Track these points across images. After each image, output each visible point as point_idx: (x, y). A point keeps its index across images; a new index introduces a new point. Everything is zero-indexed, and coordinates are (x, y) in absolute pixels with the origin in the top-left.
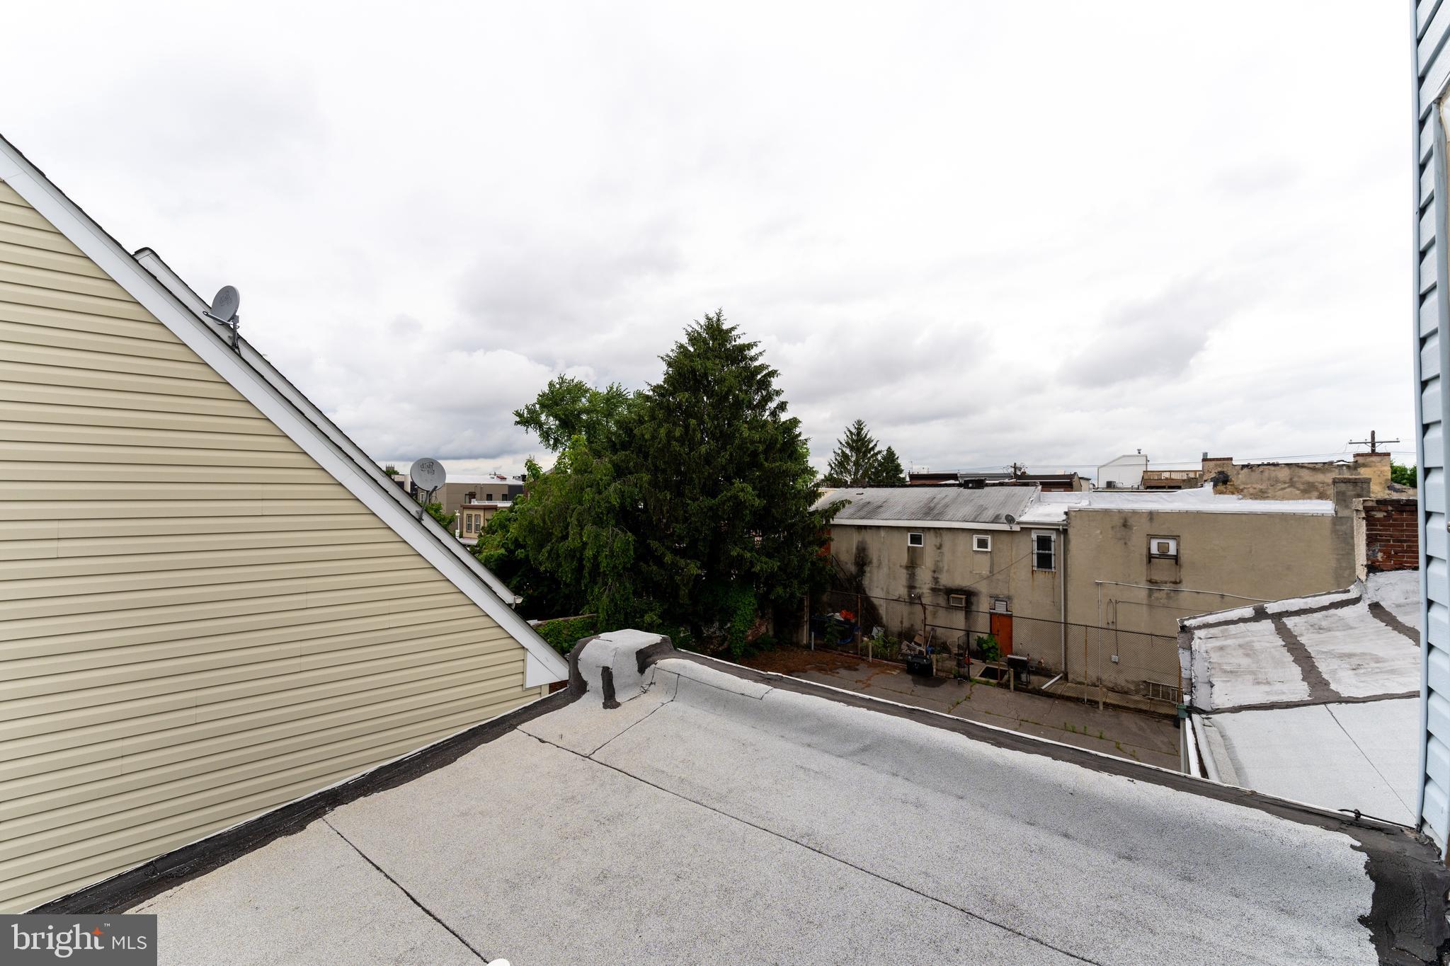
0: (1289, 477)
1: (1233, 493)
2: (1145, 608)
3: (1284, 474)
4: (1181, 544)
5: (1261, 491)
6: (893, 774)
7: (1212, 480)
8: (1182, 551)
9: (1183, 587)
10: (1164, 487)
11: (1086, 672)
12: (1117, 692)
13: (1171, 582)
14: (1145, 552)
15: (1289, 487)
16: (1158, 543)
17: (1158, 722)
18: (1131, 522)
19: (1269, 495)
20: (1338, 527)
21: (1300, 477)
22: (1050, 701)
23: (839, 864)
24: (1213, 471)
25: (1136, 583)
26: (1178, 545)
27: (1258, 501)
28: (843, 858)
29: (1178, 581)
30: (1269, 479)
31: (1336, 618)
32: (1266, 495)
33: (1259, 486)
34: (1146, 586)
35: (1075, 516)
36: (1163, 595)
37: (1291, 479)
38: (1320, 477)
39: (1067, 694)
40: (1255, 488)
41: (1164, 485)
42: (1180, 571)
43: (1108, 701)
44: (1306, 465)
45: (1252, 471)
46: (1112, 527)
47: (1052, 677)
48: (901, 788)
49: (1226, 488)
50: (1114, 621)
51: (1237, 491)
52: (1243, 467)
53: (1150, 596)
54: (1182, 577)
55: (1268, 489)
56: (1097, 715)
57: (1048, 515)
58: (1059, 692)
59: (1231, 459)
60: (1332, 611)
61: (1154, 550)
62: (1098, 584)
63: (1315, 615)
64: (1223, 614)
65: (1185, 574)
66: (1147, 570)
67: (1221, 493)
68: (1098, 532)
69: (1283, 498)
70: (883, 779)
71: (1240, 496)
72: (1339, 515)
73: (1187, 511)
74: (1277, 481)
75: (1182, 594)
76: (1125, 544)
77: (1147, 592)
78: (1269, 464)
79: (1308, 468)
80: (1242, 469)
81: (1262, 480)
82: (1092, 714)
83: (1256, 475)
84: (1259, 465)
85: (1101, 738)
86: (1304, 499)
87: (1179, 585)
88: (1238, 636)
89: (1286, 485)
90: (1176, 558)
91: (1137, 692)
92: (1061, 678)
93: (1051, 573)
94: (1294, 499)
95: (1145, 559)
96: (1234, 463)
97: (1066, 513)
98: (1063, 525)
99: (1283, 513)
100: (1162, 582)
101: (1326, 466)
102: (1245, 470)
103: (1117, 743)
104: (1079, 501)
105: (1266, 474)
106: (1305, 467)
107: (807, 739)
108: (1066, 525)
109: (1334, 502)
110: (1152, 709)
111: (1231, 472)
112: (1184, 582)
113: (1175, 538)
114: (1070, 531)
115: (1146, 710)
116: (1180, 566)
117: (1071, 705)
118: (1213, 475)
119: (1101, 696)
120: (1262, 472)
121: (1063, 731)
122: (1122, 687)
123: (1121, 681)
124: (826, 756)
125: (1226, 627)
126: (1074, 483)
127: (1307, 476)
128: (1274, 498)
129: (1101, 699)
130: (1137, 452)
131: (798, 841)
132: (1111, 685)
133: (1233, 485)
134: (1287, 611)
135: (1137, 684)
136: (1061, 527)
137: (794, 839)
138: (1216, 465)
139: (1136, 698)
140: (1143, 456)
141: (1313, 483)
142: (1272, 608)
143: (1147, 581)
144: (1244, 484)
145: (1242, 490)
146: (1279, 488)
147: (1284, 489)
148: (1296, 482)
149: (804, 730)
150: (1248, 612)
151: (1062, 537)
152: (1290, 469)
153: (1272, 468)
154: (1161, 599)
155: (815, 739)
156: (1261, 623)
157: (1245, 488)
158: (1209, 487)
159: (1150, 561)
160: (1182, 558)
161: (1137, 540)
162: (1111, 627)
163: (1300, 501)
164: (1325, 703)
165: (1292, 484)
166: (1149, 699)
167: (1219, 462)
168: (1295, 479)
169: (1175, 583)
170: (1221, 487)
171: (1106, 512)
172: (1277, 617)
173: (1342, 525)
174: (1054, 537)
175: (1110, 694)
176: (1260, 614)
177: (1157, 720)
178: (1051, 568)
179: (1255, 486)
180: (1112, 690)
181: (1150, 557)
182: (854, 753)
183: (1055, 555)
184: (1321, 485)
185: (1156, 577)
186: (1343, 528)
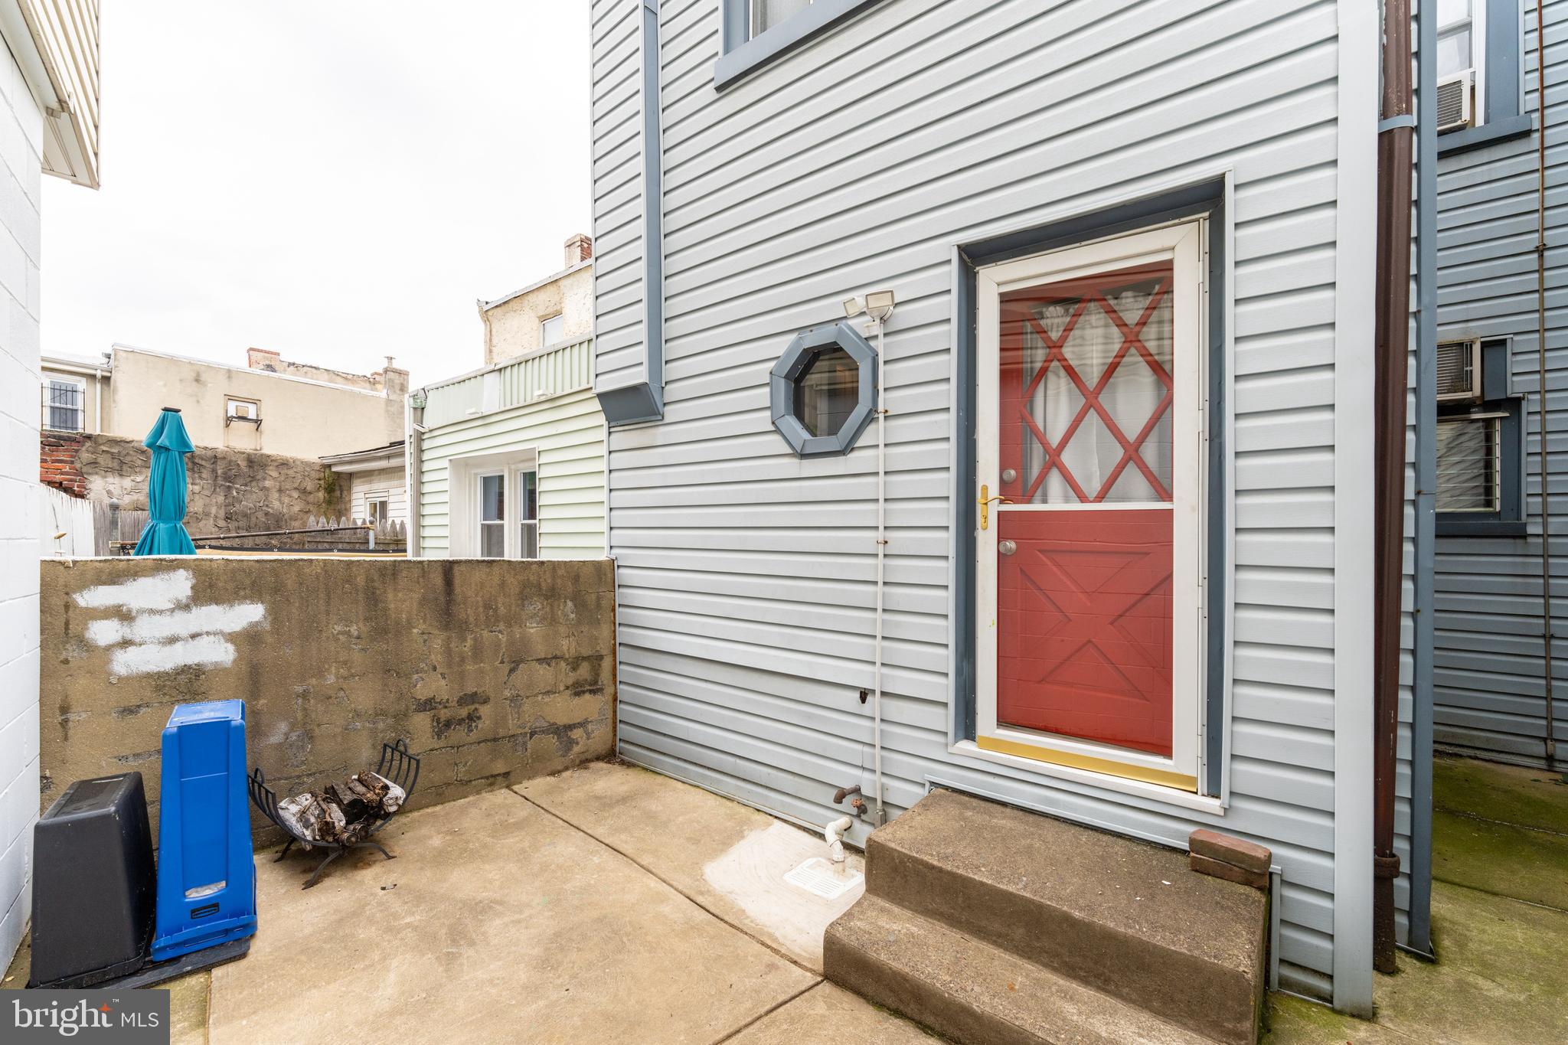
3: (323, 378)
4: (259, 407)
8: (262, 416)
14: (222, 415)
16: (237, 406)
18: (204, 377)
20: (389, 408)
24: (261, 363)
26: (259, 410)
29: (259, 449)
35: (125, 360)
42: (261, 438)
45: (298, 370)
46: (181, 380)
54: (263, 444)
59: (276, 354)
61: (233, 413)
65: (267, 441)
66: (224, 434)
68: (160, 383)
72: (390, 398)
73: (268, 376)
76: (198, 402)
80: (289, 364)
83: (300, 374)
84: (302, 366)
95: (222, 423)
96: (279, 358)
97: (108, 352)
102: (292, 368)
105: (309, 375)
108: (109, 372)
111: (280, 365)
114: (116, 377)
116: (262, 432)
118: (261, 367)
120: (306, 372)
136: (98, 373)
138: (265, 357)
151: (99, 386)
160: (263, 422)
161: (214, 399)
173: (391, 406)
174: (82, 385)
178: (76, 428)
181: (229, 420)
183: (84, 410)
186: (392, 409)
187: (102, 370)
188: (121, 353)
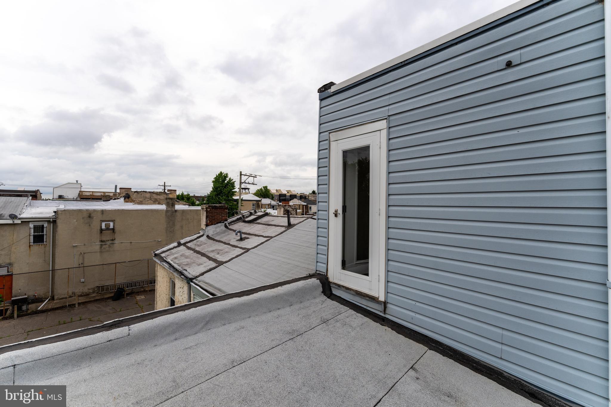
0: (149, 197)
1: (131, 202)
2: (98, 254)
3: (148, 195)
4: (115, 223)
5: (141, 201)
6: (224, 325)
7: (124, 197)
8: (116, 226)
9: (116, 242)
10: (90, 199)
11: (68, 291)
12: (84, 296)
13: (111, 240)
14: (99, 228)
15: (150, 200)
16: (105, 224)
17: (106, 301)
18: (92, 215)
19: (144, 203)
20: (167, 214)
21: (153, 197)
22: (45, 314)
23: (255, 358)
24: (124, 193)
25: (95, 243)
26: (114, 224)
27: (140, 205)
28: (252, 356)
29: (114, 239)
30: (144, 197)
31: (200, 241)
32: (142, 203)
33: (140, 200)
34: (99, 243)
35: (62, 213)
36: (107, 246)
37: (150, 197)
38: (159, 197)
39: (55, 307)
40: (139, 200)
41: (90, 198)
42: (115, 235)
43: (80, 301)
44: (155, 193)
45: (138, 194)
46: (83, 218)
47: (43, 301)
48: (231, 327)
49: (129, 200)
50: (83, 263)
51: (133, 201)
52: (135, 192)
53: (101, 248)
54: (115, 237)
55: (143, 200)
56: (75, 311)
57: (41, 213)
58: (50, 307)
59: (131, 189)
60: (198, 240)
61: (103, 227)
62: (74, 246)
63: (194, 241)
64: (168, 246)
65: (117, 236)
66: (100, 236)
67: (127, 202)
68: (75, 221)
69: (148, 204)
70: (221, 329)
71: (134, 203)
72: (167, 210)
73: (118, 210)
74: (146, 198)
75: (115, 245)
76: (90, 225)
77: (100, 246)
78: (143, 192)
79: (156, 194)
80: (135, 193)
81: (141, 197)
82: (72, 311)
83: (139, 195)
84: (140, 192)
85: (81, 320)
86: (154, 204)
87: (114, 241)
88: (177, 253)
89: (149, 199)
90: (113, 229)
91: (93, 292)
92: (49, 300)
93: (43, 245)
94: (151, 204)
95: (99, 231)
96: (132, 190)
97: (55, 212)
98: (53, 218)
99: (152, 209)
100: (107, 241)
101: (160, 193)
102: (136, 193)
103: (89, 319)
104: (58, 205)
105: (143, 195)
106: (154, 193)
107: (173, 337)
108: (56, 218)
109: (166, 205)
110: (102, 297)
111: (131, 194)
112: (116, 239)
113: (113, 221)
114: (59, 222)
115: (99, 299)
116: (115, 233)
117: (59, 311)
118: (124, 195)
119: (76, 301)
120: (141, 194)
121: (58, 326)
122: (86, 293)
123: (86, 290)
124: (189, 337)
125: (170, 251)
126: (38, 196)
127: (155, 196)
128: (145, 204)
129: (76, 302)
130: (76, 182)
131: (233, 366)
132: (80, 294)
133: (131, 199)
134: (186, 242)
135: (94, 289)
136: (51, 220)
137: (231, 367)
138: (125, 191)
139: (94, 295)
140: (79, 184)
141: (157, 199)
142: (182, 241)
143: (100, 241)
144: (135, 199)
145: (134, 201)
146: (147, 200)
147: (148, 201)
148: (152, 198)
149: (169, 334)
150: (175, 244)
151: (52, 225)
152: (150, 193)
153: (145, 193)
154: (106, 248)
155: (177, 335)
156: (180, 247)
157: (135, 200)
158: (122, 199)
159: (101, 232)
160: (116, 229)
161: (95, 223)
162: (81, 266)
163: (153, 205)
164: (222, 264)
165: (150, 199)
166: (100, 293)
167: (126, 190)
168: (152, 197)
169: (113, 240)
170: (127, 200)
171: (80, 211)
172: (184, 244)
174: (46, 225)
175: (80, 298)
176: (179, 244)
177: (105, 301)
178: (43, 242)
179: (139, 199)
180: (81, 296)
181: (102, 230)
182: (202, 328)
183: (46, 235)
184: (159, 200)
185: (104, 239)
186: (168, 214)
187: (52, 219)
188: (59, 212)
